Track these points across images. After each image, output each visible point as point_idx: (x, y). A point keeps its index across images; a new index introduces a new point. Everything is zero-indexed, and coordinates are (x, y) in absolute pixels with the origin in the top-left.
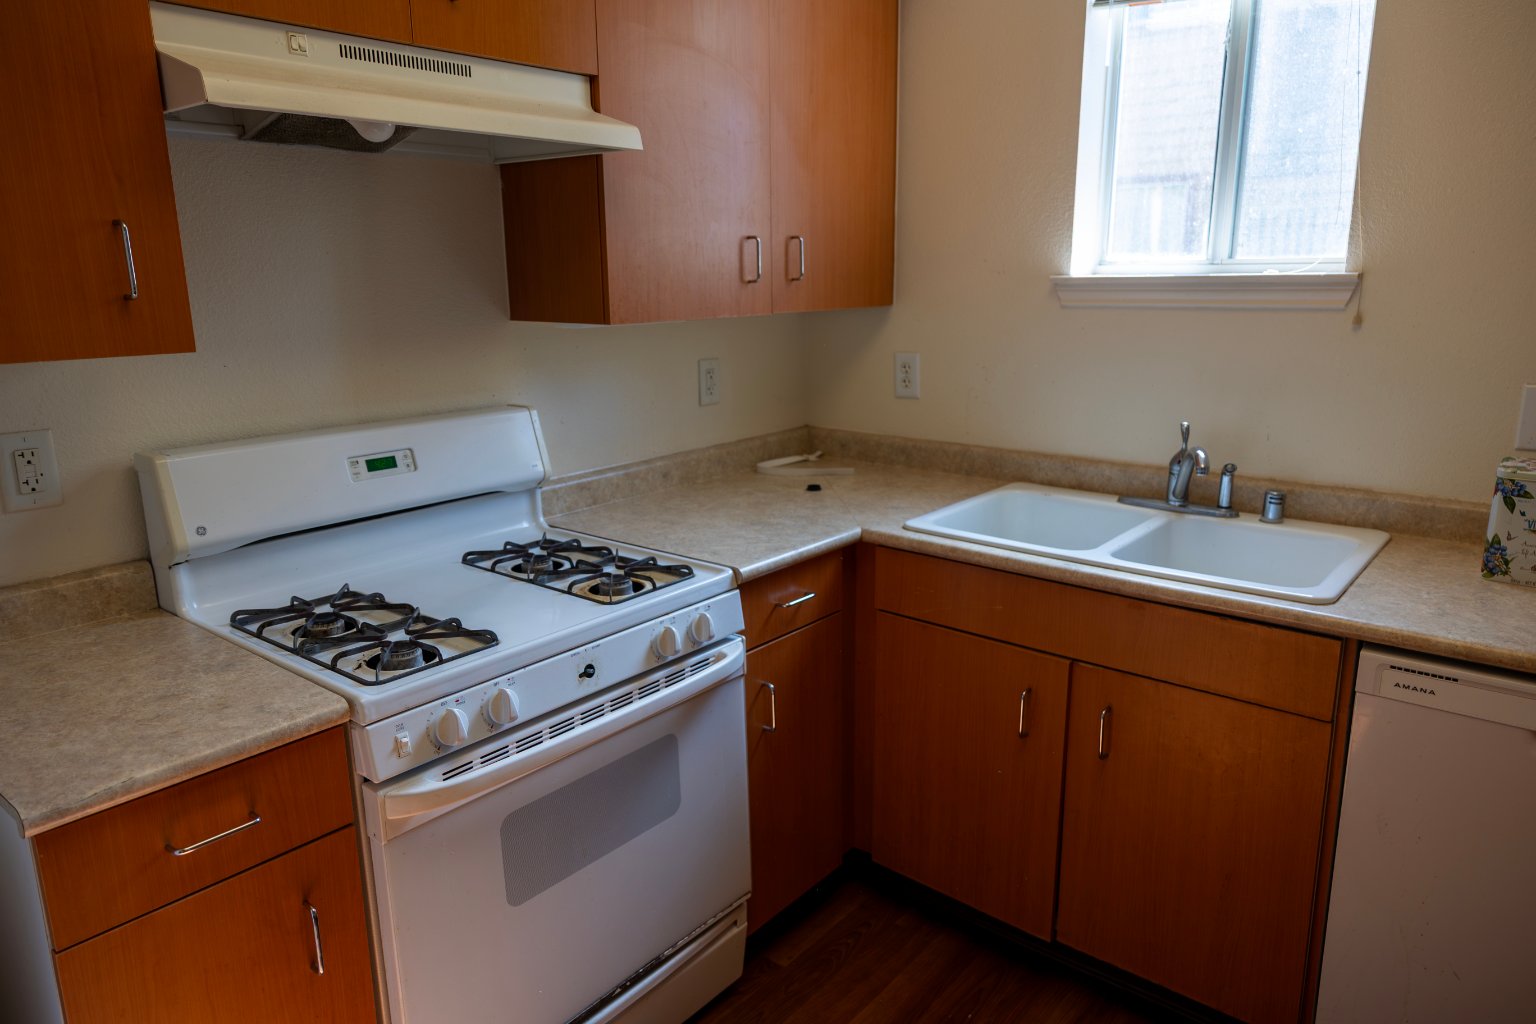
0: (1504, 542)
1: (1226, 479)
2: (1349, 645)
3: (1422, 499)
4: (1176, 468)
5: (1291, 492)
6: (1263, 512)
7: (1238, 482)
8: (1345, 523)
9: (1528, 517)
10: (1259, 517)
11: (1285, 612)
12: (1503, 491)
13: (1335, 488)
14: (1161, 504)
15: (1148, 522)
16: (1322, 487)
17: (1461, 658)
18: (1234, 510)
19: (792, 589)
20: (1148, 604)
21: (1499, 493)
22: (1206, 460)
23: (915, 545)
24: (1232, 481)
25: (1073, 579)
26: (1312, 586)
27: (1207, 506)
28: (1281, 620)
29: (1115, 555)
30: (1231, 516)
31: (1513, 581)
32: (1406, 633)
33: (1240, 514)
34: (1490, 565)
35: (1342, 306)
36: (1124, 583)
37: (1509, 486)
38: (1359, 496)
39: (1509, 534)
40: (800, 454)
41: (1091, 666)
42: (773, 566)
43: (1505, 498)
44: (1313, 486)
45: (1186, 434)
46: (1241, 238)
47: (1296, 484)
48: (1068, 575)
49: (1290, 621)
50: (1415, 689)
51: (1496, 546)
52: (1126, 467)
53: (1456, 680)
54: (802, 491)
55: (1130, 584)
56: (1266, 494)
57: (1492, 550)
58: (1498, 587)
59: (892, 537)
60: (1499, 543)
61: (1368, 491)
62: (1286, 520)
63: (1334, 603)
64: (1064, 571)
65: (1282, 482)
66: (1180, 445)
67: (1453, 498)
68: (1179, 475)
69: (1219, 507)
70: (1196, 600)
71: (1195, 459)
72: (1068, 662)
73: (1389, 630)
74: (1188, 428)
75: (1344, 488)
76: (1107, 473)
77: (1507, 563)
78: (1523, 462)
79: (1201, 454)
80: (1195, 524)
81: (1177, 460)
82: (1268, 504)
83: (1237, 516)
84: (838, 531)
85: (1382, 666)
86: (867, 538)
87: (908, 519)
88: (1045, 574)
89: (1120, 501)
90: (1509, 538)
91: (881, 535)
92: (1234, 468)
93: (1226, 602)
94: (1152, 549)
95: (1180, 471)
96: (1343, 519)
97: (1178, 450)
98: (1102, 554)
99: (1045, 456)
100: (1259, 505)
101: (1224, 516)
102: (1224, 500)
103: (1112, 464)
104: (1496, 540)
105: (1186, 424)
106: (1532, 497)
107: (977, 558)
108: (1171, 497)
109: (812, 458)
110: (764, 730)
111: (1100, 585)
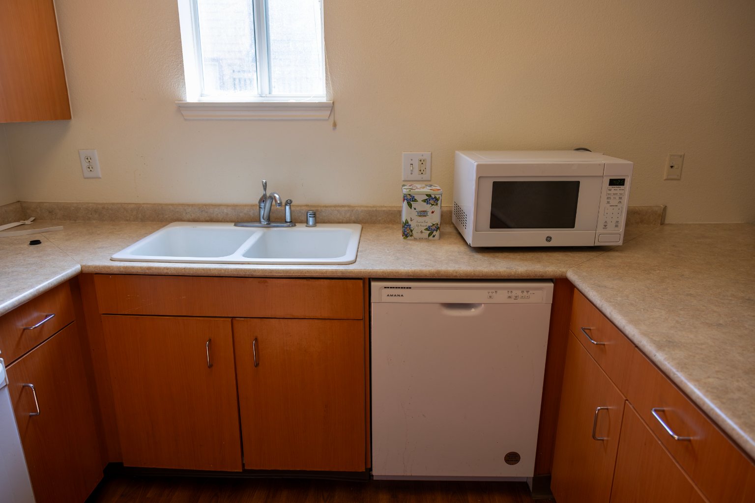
0: (410, 222)
1: (288, 208)
2: (365, 281)
3: (371, 207)
4: (262, 205)
5: (317, 210)
6: (307, 222)
7: (293, 208)
8: (342, 223)
9: (417, 210)
10: (305, 224)
11: (336, 271)
12: (407, 199)
13: (335, 206)
14: (258, 224)
15: (254, 235)
16: (330, 206)
17: (411, 277)
18: (293, 223)
19: (35, 315)
20: (269, 279)
21: (406, 201)
22: (280, 199)
23: (122, 269)
24: (290, 208)
25: (226, 273)
26: (343, 256)
27: (281, 222)
28: (335, 275)
29: (245, 255)
30: (292, 226)
31: (415, 239)
32: (388, 271)
33: (296, 224)
34: (406, 233)
35: (327, 118)
36: (255, 270)
37: (409, 197)
38: (346, 209)
39: (411, 219)
40: (18, 221)
41: (243, 319)
42: (16, 303)
43: (408, 203)
44: (326, 207)
45: (265, 186)
46: (273, 84)
47: (318, 206)
48: (223, 271)
49: (339, 275)
50: (395, 296)
51: (407, 224)
52: (234, 206)
53: (410, 288)
54: (26, 245)
55: (258, 270)
56: (307, 213)
57: (406, 226)
58: (410, 242)
59: (104, 267)
60: (408, 223)
61: (349, 206)
62: (317, 224)
63: (355, 262)
64: (221, 270)
65: (312, 206)
66: (262, 192)
67: (382, 205)
68: (264, 208)
69: (287, 222)
70: (293, 273)
71: (272, 198)
72: (230, 319)
73: (382, 271)
74: (266, 183)
75: (339, 206)
76: (225, 211)
77: (412, 231)
78: (410, 186)
79: (277, 196)
80: (278, 233)
81: (263, 199)
82: (309, 217)
83: (295, 225)
84: (64, 270)
85: (381, 288)
86: (86, 270)
87: (113, 254)
88: (209, 273)
89: (235, 225)
90: (411, 220)
91: (96, 267)
92: (291, 202)
93: (308, 271)
94: (260, 249)
95: (265, 206)
96: (341, 221)
97: (262, 194)
98: (237, 256)
99: (188, 205)
100: (304, 218)
101: (289, 226)
102: (288, 219)
103: (227, 206)
104: (407, 222)
105: (264, 181)
106: (417, 201)
107: (165, 271)
108: (262, 220)
109: (28, 222)
110: (30, 416)
111: (242, 274)
